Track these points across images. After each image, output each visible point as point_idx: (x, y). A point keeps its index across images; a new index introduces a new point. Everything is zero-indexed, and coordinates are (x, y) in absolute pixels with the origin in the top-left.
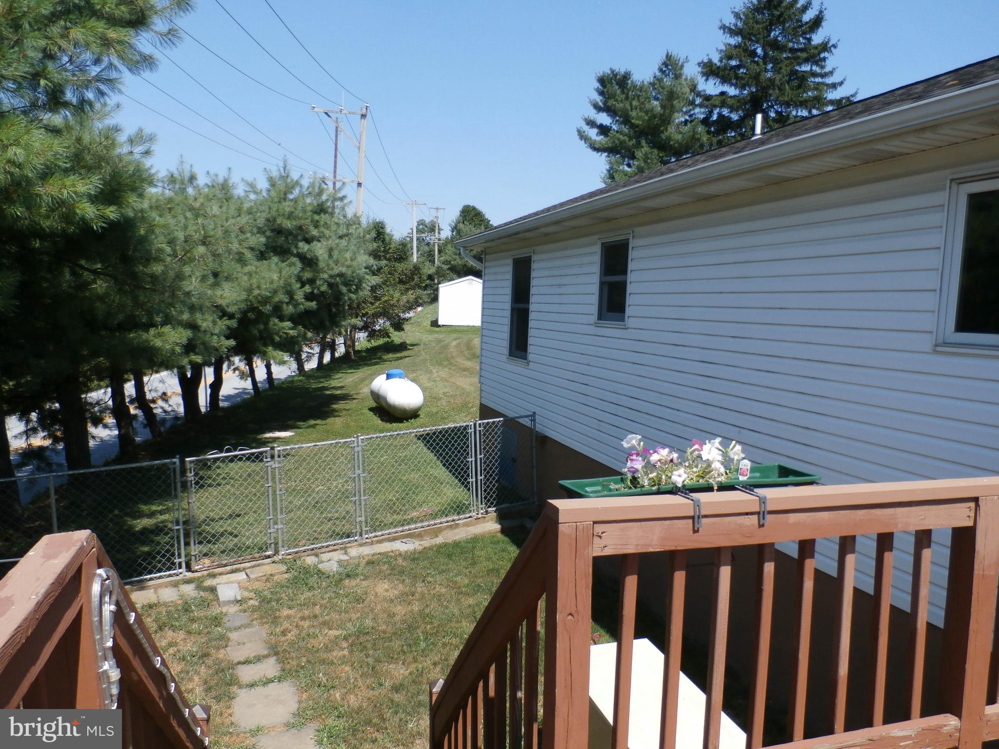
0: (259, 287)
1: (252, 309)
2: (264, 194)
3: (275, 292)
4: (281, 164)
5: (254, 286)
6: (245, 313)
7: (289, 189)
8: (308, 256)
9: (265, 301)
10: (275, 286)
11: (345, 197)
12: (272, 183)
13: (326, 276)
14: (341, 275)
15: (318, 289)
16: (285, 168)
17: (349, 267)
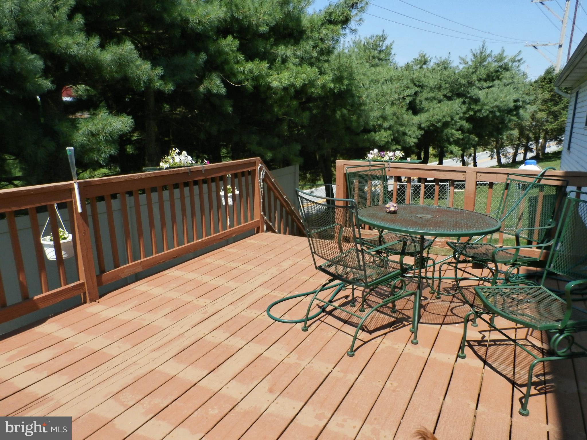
0: (437, 115)
1: (433, 125)
2: (470, 63)
3: (444, 117)
4: (481, 46)
5: (435, 114)
6: (429, 127)
7: (484, 60)
8: (474, 97)
9: (439, 121)
10: (444, 113)
11: (521, 59)
12: (475, 56)
13: (487, 107)
14: (497, 106)
15: (483, 114)
16: (483, 48)
17: (502, 102)
